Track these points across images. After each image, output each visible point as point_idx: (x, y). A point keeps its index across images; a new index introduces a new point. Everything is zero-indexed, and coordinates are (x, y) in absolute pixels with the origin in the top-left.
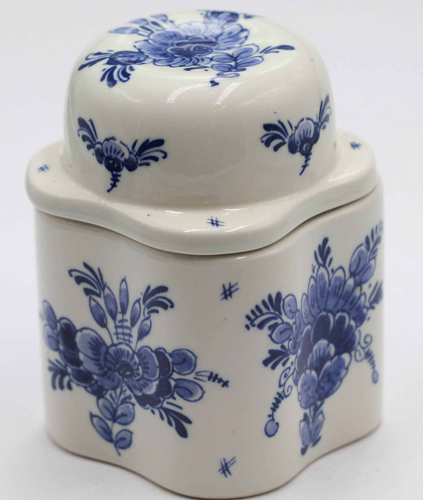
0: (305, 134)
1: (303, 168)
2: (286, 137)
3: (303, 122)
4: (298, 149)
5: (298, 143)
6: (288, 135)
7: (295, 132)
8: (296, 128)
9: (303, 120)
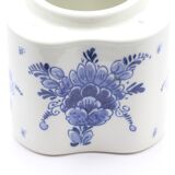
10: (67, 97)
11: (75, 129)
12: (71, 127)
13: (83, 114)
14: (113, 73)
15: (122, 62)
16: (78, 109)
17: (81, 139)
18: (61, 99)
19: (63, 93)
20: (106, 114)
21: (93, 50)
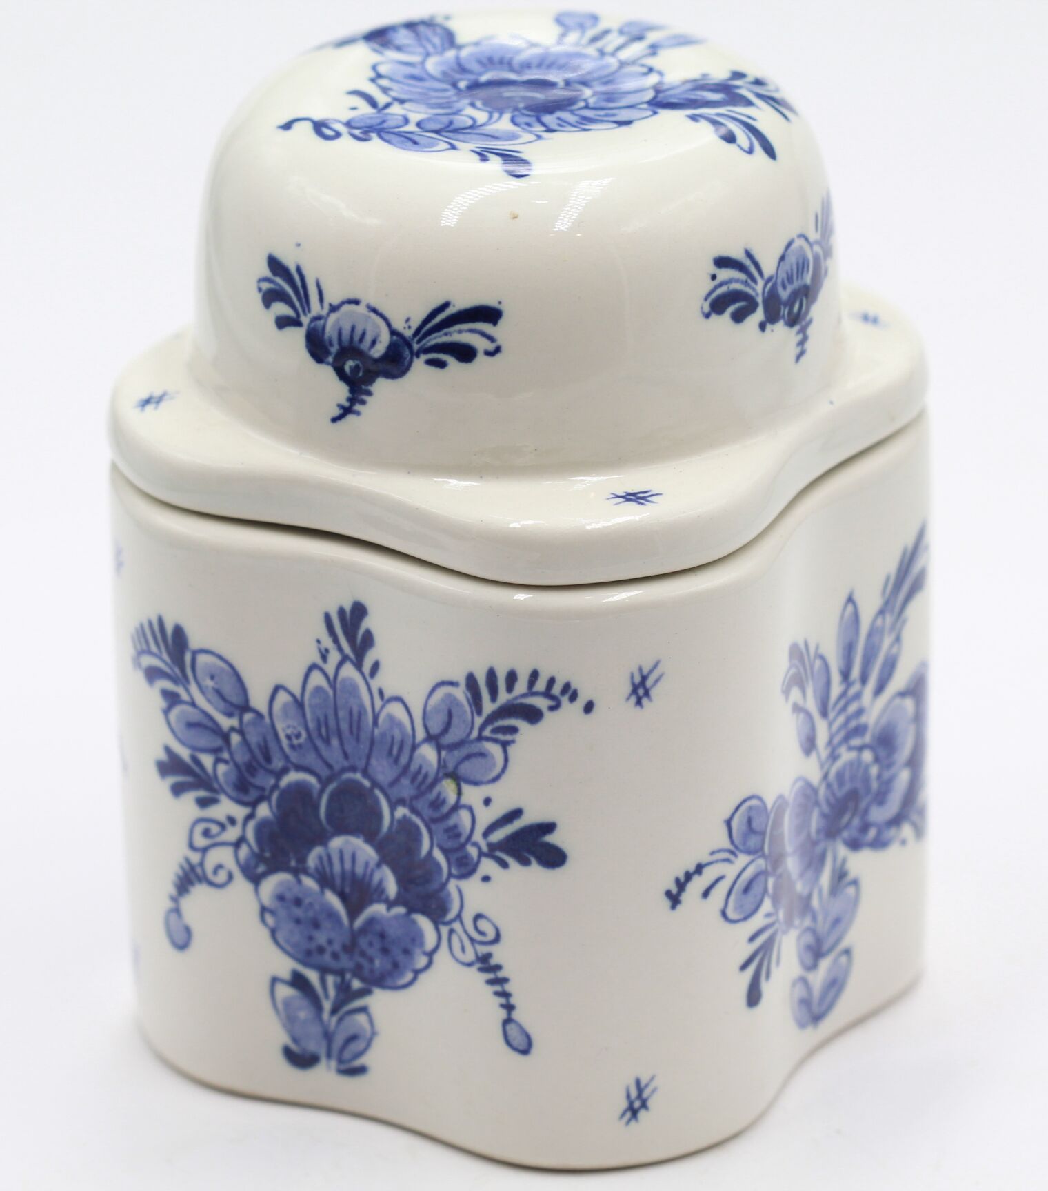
0: (356, 338)
1: (341, 411)
2: (305, 314)
3: (352, 307)
4: (330, 359)
5: (331, 344)
6: (309, 311)
7: (328, 315)
8: (333, 309)
9: (356, 302)
10: (264, 811)
11: (298, 981)
12: (284, 966)
13: (332, 915)
14: (430, 738)
15: (461, 694)
16: (309, 883)
17: (328, 1036)
18: (240, 812)
19: (244, 790)
20: (416, 938)
21: (359, 611)
